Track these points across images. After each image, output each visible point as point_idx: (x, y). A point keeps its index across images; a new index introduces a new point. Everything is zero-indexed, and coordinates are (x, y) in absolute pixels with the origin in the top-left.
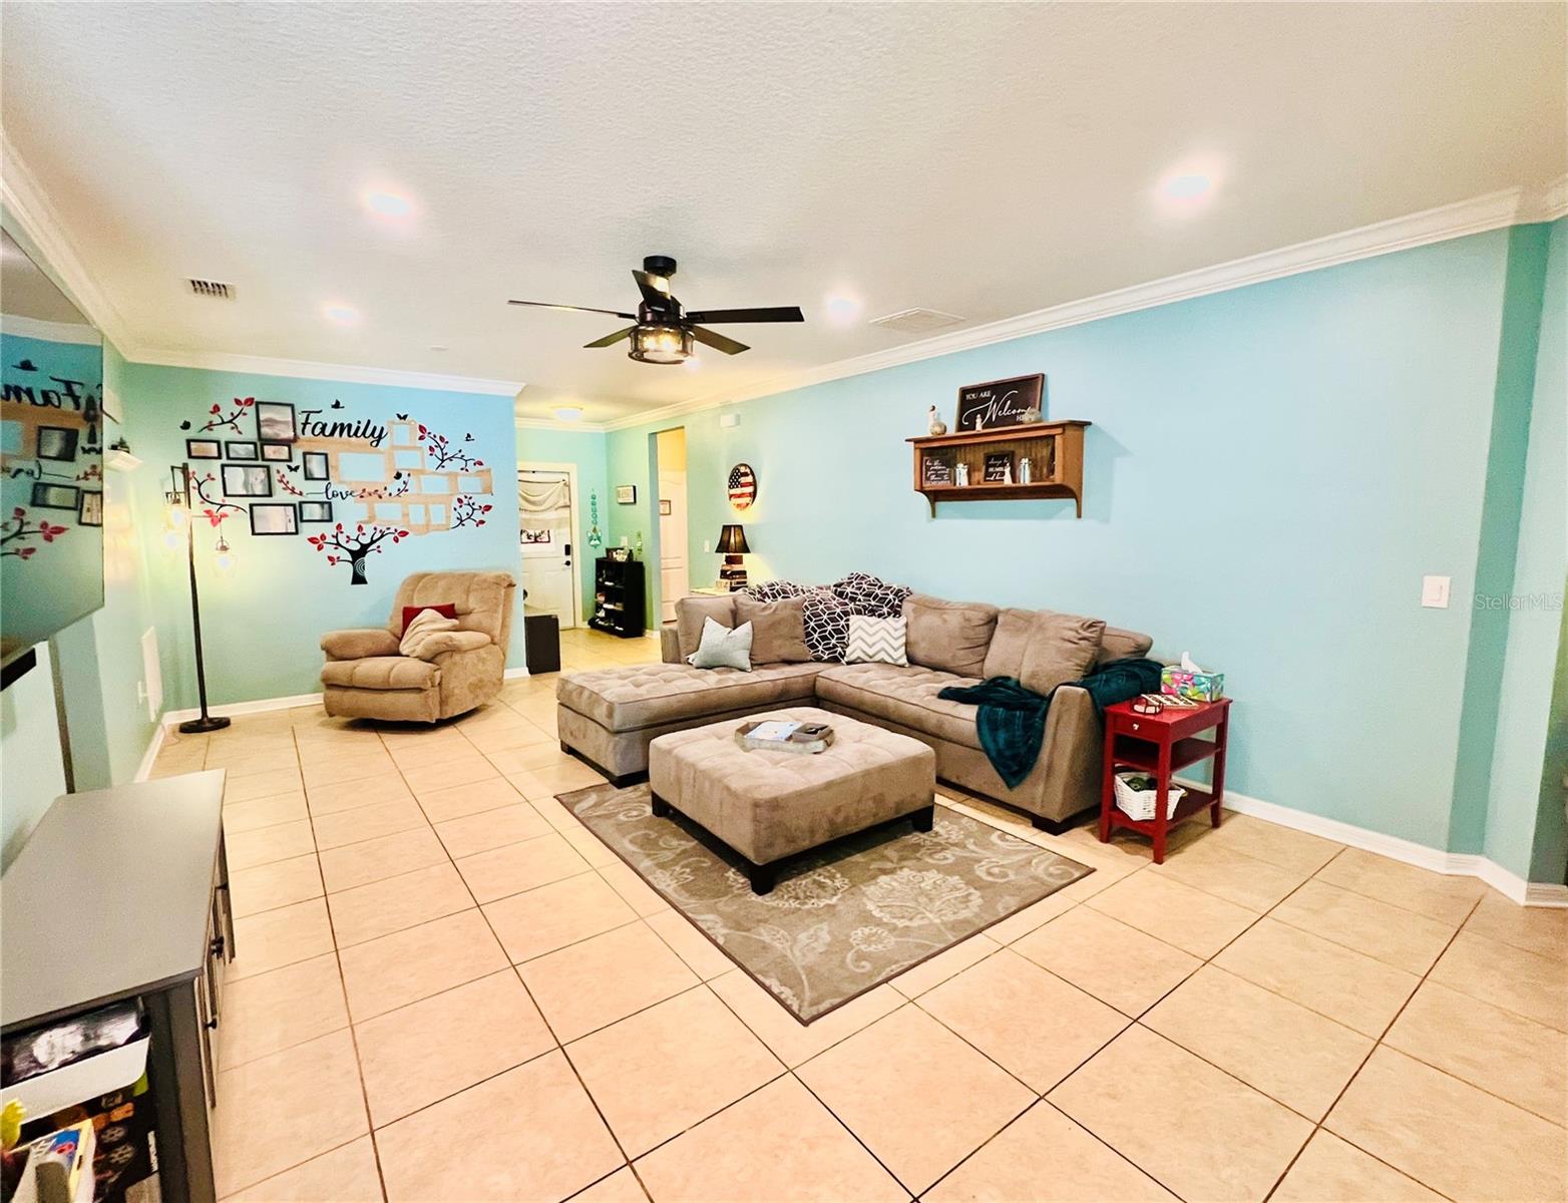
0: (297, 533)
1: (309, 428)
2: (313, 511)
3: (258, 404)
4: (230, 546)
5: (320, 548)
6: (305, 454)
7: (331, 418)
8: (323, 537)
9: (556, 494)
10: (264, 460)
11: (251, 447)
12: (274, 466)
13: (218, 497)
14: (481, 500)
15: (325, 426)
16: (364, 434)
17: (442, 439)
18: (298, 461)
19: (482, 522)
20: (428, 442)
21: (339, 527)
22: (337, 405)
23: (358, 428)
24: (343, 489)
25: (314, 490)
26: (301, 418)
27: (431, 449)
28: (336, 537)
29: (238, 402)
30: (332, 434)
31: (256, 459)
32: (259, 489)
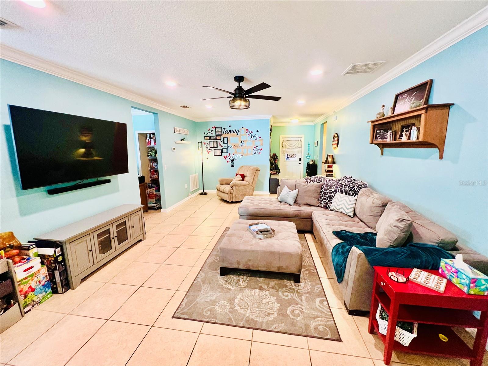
0: (221, 155)
1: (225, 132)
2: (225, 151)
3: (216, 128)
4: (208, 158)
5: (226, 159)
6: (224, 138)
7: (229, 129)
8: (226, 156)
9: (298, 143)
10: (216, 140)
11: (214, 137)
12: (218, 141)
13: (209, 148)
14: (260, 148)
15: (227, 131)
16: (235, 132)
17: (251, 132)
18: (222, 140)
19: (260, 153)
20: (248, 133)
21: (229, 154)
22: (230, 126)
23: (234, 131)
24: (230, 145)
25: (225, 146)
26: (223, 130)
27: (249, 135)
28: (229, 156)
29: (213, 128)
30: (229, 133)
31: (215, 140)
32: (215, 146)
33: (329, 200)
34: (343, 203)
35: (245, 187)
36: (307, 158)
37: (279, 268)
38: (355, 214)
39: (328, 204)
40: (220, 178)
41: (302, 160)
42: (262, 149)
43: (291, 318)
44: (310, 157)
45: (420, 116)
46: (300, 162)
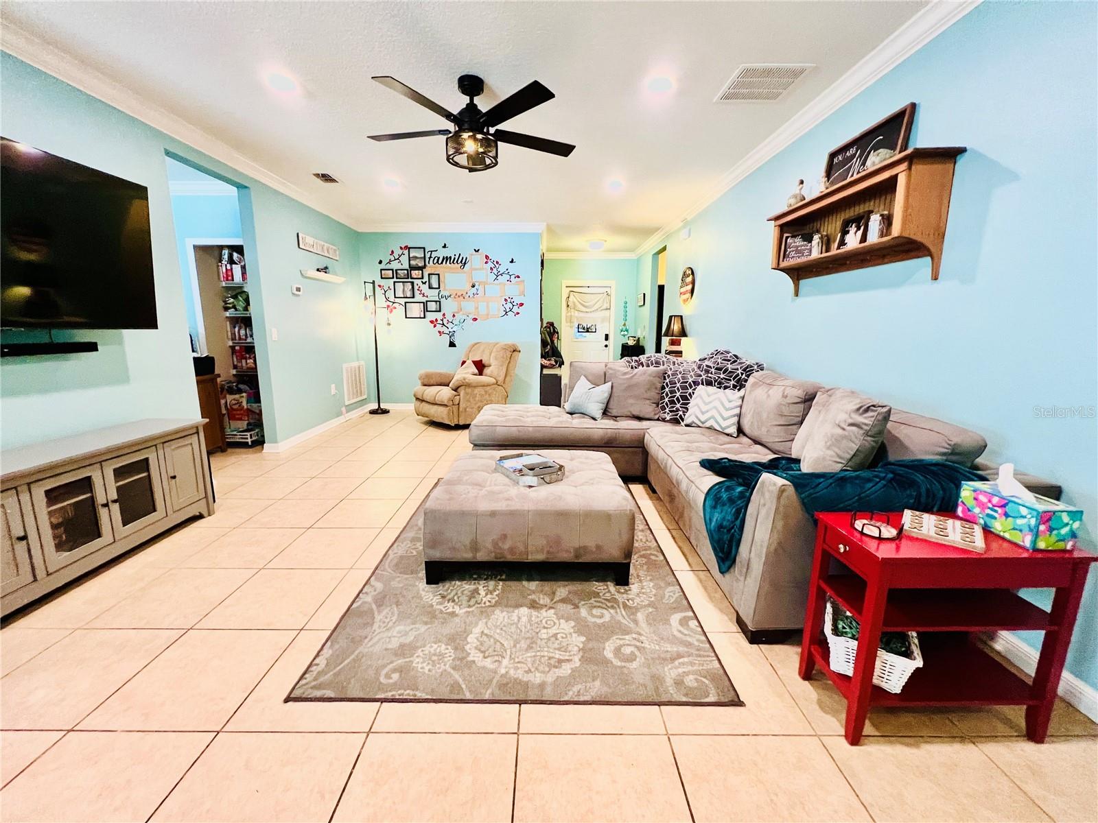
0: (424, 318)
1: (432, 259)
2: (432, 306)
3: (409, 248)
4: (391, 323)
5: (435, 326)
6: (429, 275)
7: (442, 253)
8: (436, 320)
9: (602, 300)
10: (412, 278)
11: (406, 272)
12: (416, 282)
13: (392, 299)
14: (517, 301)
15: (439, 258)
16: (457, 262)
17: (497, 263)
18: (426, 279)
19: (518, 313)
20: (490, 265)
21: (444, 315)
22: (445, 246)
23: (455, 258)
24: (447, 294)
25: (433, 295)
26: (428, 255)
27: (491, 269)
28: (442, 320)
29: (401, 248)
30: (442, 263)
31: (408, 278)
32: (409, 294)
33: (682, 404)
34: (715, 408)
35: (488, 388)
36: (622, 333)
37: (578, 551)
38: (740, 431)
39: (681, 413)
40: (423, 371)
41: (611, 337)
42: (522, 305)
43: (616, 667)
44: (627, 331)
45: (894, 179)
46: (607, 343)
